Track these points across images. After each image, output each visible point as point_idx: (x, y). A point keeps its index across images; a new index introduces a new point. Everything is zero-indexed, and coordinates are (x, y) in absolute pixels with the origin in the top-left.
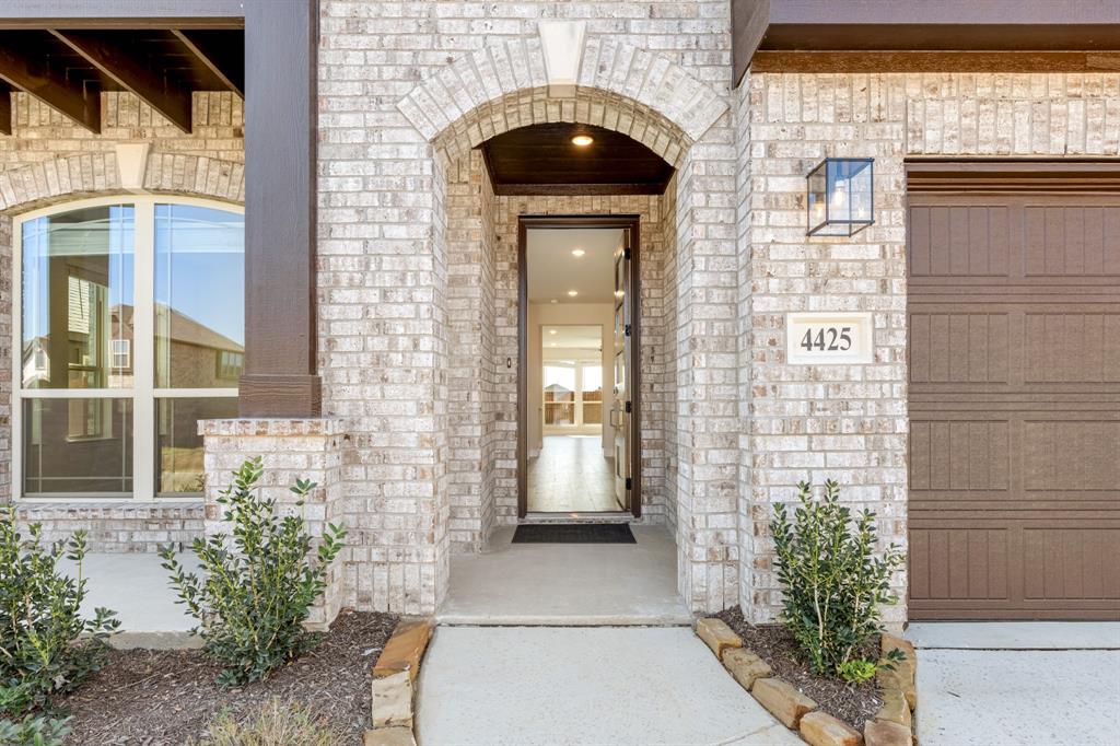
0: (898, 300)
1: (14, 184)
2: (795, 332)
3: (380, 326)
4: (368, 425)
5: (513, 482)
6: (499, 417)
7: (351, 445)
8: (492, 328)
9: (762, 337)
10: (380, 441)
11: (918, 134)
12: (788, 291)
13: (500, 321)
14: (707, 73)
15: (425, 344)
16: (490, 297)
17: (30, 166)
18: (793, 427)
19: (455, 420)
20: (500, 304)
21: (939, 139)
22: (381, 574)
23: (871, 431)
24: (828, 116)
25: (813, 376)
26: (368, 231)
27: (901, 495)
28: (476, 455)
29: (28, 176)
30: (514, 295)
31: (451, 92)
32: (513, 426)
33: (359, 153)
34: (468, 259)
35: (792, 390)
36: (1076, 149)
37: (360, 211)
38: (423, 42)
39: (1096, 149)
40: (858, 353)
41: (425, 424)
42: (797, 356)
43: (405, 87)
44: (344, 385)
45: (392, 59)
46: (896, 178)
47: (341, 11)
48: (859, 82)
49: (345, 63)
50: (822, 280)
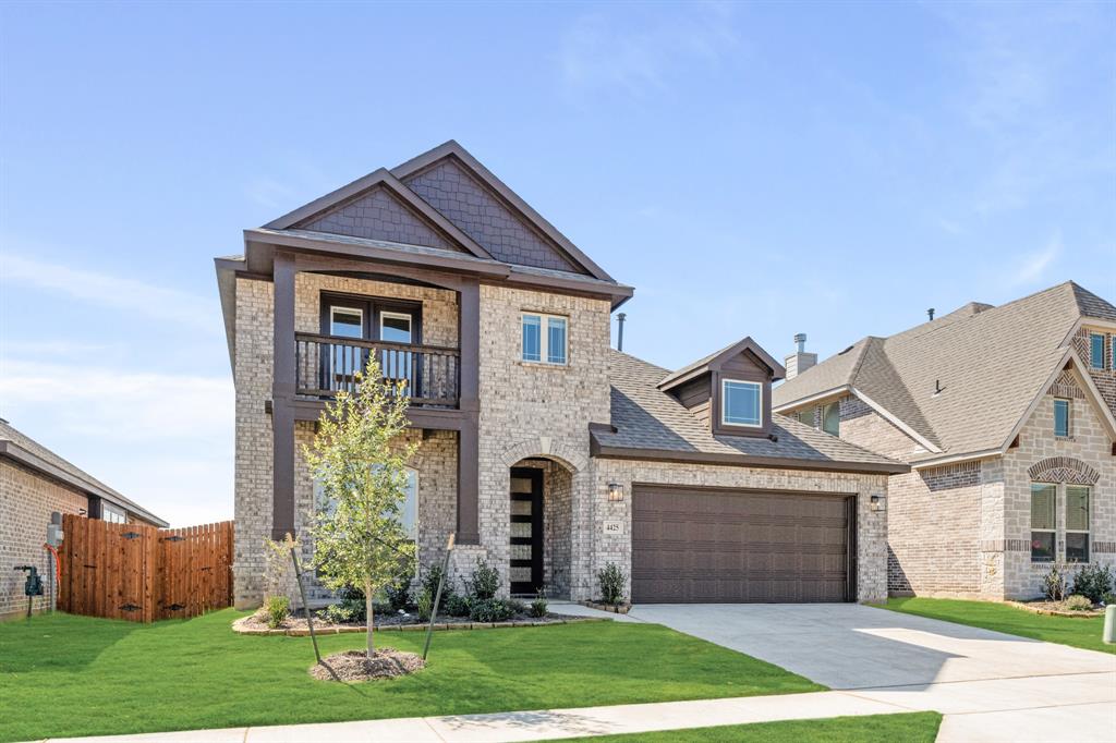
0: (630, 518)
2: (605, 525)
3: (495, 520)
9: (597, 527)
11: (634, 476)
12: (604, 515)
14: (583, 453)
15: (508, 525)
18: (605, 550)
21: (639, 479)
23: (623, 551)
24: (614, 470)
25: (609, 537)
26: (491, 492)
27: (630, 567)
31: (516, 454)
33: (490, 470)
35: (604, 540)
37: (490, 486)
38: (507, 439)
39: (675, 482)
40: (620, 532)
42: (606, 532)
43: (502, 452)
44: (485, 536)
45: (498, 443)
46: (629, 487)
47: (484, 428)
48: (621, 461)
49: (485, 444)
50: (612, 512)
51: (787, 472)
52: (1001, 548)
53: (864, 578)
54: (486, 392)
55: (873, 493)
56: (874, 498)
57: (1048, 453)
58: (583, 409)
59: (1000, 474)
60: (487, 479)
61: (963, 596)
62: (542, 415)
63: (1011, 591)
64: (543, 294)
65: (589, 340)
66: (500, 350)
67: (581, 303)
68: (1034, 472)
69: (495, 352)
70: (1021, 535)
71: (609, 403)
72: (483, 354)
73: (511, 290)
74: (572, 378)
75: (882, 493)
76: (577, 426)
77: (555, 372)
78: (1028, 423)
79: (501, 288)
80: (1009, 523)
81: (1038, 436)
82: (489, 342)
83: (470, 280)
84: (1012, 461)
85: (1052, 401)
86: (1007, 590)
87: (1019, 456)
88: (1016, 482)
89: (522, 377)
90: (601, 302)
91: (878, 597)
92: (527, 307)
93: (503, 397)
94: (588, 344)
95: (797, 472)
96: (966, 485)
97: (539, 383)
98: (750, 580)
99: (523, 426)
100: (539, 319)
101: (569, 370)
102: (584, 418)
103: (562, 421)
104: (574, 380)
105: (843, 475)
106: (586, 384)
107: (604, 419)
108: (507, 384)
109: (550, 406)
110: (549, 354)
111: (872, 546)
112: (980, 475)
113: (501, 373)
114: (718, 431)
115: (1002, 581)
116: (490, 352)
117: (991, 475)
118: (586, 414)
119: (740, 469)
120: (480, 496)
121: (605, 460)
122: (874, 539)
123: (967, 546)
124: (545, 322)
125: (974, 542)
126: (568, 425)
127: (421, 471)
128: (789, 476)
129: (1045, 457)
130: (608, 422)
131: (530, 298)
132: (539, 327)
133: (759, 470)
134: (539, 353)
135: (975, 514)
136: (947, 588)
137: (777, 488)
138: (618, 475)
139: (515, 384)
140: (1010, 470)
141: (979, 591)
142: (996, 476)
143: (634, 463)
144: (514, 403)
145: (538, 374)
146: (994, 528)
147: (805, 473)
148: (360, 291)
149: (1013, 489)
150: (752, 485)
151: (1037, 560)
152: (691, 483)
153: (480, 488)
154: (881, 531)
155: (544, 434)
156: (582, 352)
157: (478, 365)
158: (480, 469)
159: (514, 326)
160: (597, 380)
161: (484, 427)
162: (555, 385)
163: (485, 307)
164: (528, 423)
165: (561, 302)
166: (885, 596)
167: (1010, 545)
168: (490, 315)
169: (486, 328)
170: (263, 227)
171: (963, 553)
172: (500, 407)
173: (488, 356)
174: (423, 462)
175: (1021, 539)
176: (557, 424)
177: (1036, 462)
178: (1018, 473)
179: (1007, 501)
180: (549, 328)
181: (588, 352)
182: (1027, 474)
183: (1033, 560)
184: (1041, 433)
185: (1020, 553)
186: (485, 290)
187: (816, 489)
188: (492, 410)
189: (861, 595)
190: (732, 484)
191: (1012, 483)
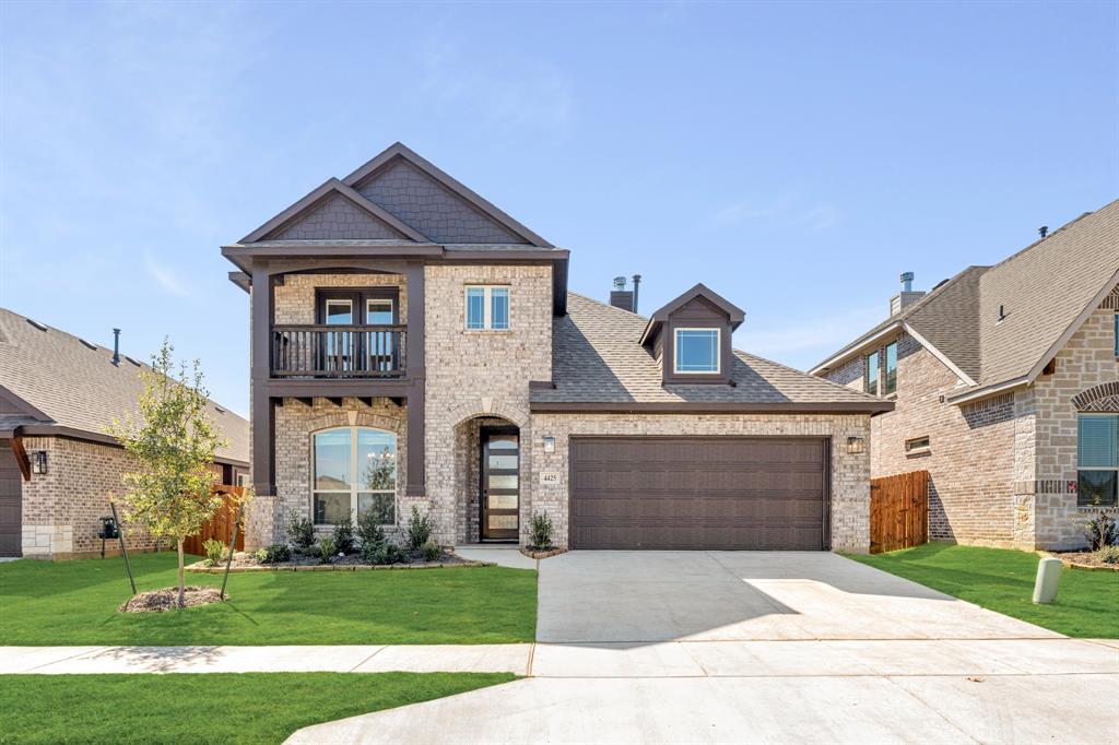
0: (566, 469)
1: (314, 423)
2: (542, 476)
3: (440, 474)
4: (437, 499)
5: (477, 526)
6: (472, 502)
7: (433, 504)
8: (470, 469)
9: (533, 478)
10: (440, 503)
11: (571, 429)
12: (539, 467)
13: (473, 466)
14: (524, 410)
15: (452, 478)
16: (469, 456)
17: (319, 417)
18: (541, 499)
19: (459, 501)
20: (473, 459)
21: (576, 431)
22: (440, 536)
23: (560, 500)
24: (550, 424)
25: (546, 487)
26: (437, 449)
28: (464, 512)
29: (318, 421)
30: (478, 456)
31: (459, 414)
32: (478, 505)
33: (435, 430)
34: (462, 448)
35: (541, 491)
36: (610, 433)
37: (436, 444)
38: (451, 401)
39: (614, 433)
40: (557, 481)
41: (452, 499)
42: (542, 482)
43: (447, 413)
44: (431, 488)
45: (443, 406)
46: (566, 439)
47: (430, 393)
48: (558, 416)
49: (431, 407)
50: (548, 464)
51: (741, 417)
52: (1032, 490)
53: (840, 524)
54: (432, 360)
55: (851, 433)
56: (851, 440)
57: (1104, 378)
58: (524, 369)
59: (1032, 406)
60: (433, 438)
61: (998, 545)
62: (484, 377)
63: (1045, 539)
64: (485, 267)
65: (530, 304)
66: (444, 322)
67: (521, 271)
68: (1081, 402)
69: (440, 324)
70: (1062, 474)
71: (550, 361)
72: (429, 328)
73: (454, 268)
74: (514, 341)
75: (862, 434)
76: (518, 385)
77: (496, 337)
78: (1071, 344)
79: (445, 267)
80: (1043, 462)
81: (1089, 358)
82: (435, 316)
83: (415, 263)
84: (1047, 390)
85: (1110, 317)
86: (1038, 538)
87: (1057, 384)
88: (1053, 414)
89: (465, 344)
90: (542, 267)
91: (857, 545)
92: (469, 281)
93: (447, 364)
94: (528, 309)
95: (754, 417)
96: (1001, 420)
97: (481, 349)
98: (705, 527)
99: (467, 389)
100: (483, 290)
101: (511, 334)
102: (525, 377)
103: (502, 382)
104: (515, 343)
105: (811, 417)
106: (526, 346)
107: (545, 377)
108: (450, 352)
109: (492, 369)
110: (493, 321)
111: (849, 491)
112: (1014, 408)
113: (446, 342)
114: (670, 380)
115: (1033, 528)
116: (436, 325)
117: (1024, 408)
118: (527, 373)
119: (687, 417)
120: (427, 454)
121: (541, 415)
122: (853, 484)
123: (1002, 488)
124: (488, 292)
125: (1008, 484)
126: (509, 385)
127: (399, 434)
128: (745, 421)
129: (1099, 382)
130: (549, 379)
131: (472, 273)
132: (483, 298)
133: (708, 416)
134: (483, 321)
135: (1009, 453)
136: (984, 536)
137: (730, 433)
138: (554, 428)
139: (459, 351)
140: (1044, 401)
141: (1012, 539)
142: (1028, 409)
143: (571, 416)
144: (458, 369)
145: (480, 341)
146: (1026, 468)
147: (764, 418)
148: (346, 285)
149: (1049, 422)
150: (700, 432)
151: (1084, 504)
152: (632, 433)
153: (426, 446)
154: (862, 475)
155: (486, 394)
156: (522, 317)
157: (424, 337)
158: (426, 429)
159: (457, 299)
160: (537, 341)
161: (429, 391)
162: (496, 349)
163: (430, 286)
164: (470, 386)
165: (501, 272)
166: (866, 544)
167: (1043, 487)
168: (435, 291)
169: (432, 304)
170: (239, 242)
171: (998, 496)
172: (445, 373)
173: (433, 328)
174: (400, 426)
175: (1062, 479)
176: (498, 385)
177: (1085, 389)
178: (1058, 404)
179: (1039, 437)
180: (493, 298)
181: (528, 315)
182: (1071, 404)
183: (1079, 504)
184: (1093, 355)
185: (1060, 496)
186: (430, 271)
187: (779, 433)
188: (437, 376)
189: (836, 543)
190: (678, 432)
191: (1047, 415)
